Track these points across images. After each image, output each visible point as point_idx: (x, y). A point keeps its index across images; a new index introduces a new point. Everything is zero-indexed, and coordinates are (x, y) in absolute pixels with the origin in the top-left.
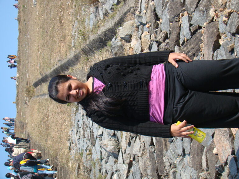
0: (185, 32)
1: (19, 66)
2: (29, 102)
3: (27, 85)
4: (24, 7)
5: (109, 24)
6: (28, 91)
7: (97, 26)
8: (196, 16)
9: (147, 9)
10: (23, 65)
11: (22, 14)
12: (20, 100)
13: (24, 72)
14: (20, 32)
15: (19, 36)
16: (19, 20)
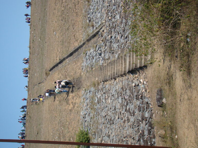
0: (114, 25)
1: (30, 71)
2: (47, 78)
3: (46, 71)
4: (33, 41)
5: (98, 30)
6: (46, 74)
7: (93, 32)
8: (116, 23)
9: (108, 24)
10: (32, 70)
11: (32, 44)
12: (30, 89)
13: (33, 73)
14: (30, 54)
15: (30, 56)
16: (30, 48)
